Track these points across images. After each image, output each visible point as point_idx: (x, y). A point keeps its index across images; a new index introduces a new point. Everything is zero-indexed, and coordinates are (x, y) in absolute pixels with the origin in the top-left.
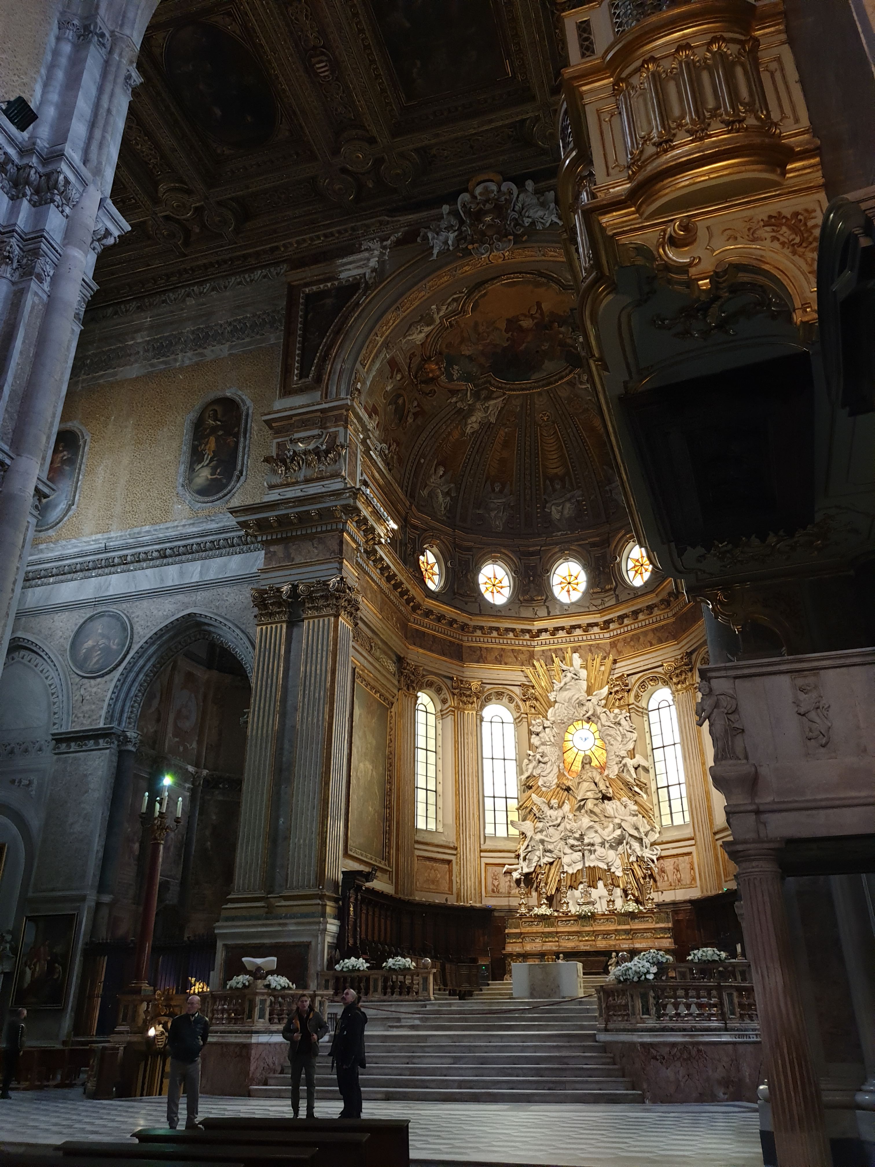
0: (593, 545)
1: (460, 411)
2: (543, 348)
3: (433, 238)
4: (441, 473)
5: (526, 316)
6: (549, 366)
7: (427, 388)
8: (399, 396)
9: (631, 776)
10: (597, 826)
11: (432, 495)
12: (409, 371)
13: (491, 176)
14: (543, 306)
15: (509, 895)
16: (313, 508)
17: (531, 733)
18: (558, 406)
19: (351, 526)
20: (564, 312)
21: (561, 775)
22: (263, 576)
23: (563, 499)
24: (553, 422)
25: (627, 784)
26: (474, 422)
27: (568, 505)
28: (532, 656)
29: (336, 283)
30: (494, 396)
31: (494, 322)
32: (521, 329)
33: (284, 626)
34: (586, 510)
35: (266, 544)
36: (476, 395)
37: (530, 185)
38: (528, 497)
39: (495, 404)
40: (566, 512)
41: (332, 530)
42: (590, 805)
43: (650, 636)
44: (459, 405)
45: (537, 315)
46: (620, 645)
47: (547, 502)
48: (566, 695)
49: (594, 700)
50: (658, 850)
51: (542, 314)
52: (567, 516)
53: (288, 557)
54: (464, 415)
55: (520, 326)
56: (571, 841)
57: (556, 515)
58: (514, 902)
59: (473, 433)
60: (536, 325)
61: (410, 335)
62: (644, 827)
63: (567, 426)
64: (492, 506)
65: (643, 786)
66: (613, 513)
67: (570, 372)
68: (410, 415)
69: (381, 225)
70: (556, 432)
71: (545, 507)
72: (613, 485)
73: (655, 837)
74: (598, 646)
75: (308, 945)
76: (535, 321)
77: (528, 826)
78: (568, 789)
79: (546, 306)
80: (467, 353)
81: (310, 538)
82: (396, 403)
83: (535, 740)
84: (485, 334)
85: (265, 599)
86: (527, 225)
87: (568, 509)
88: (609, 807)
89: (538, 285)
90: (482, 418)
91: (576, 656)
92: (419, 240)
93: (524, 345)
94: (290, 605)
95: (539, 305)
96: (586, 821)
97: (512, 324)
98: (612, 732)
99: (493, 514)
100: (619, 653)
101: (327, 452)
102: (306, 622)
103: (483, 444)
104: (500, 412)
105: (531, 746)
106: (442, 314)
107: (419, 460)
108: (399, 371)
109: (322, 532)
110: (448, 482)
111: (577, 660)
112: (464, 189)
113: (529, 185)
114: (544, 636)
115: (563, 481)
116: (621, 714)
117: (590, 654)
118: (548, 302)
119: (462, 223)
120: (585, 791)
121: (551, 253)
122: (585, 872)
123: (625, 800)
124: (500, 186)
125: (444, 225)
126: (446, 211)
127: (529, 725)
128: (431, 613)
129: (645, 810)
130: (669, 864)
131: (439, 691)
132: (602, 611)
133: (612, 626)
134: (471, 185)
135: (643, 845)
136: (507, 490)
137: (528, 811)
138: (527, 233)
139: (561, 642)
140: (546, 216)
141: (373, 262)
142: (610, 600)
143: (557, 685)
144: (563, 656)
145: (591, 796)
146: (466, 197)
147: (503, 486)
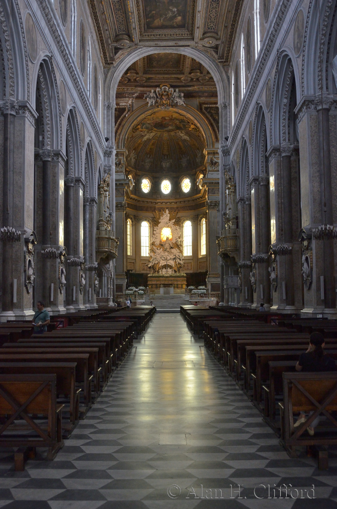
0: (174, 177)
1: (142, 136)
2: (170, 124)
3: (149, 100)
5: (167, 117)
6: (171, 128)
7: (135, 131)
9: (179, 243)
10: (169, 255)
11: (131, 159)
13: (167, 84)
15: (147, 270)
17: (153, 230)
18: (170, 137)
19: (126, 187)
20: (178, 119)
21: (161, 241)
23: (167, 162)
24: (168, 140)
25: (177, 245)
28: (155, 209)
29: (118, 107)
30: (153, 132)
31: (159, 117)
32: (165, 119)
34: (173, 166)
36: (148, 132)
38: (157, 160)
39: (152, 134)
41: (122, 188)
42: (168, 250)
43: (187, 208)
44: (142, 134)
47: (162, 161)
48: (164, 220)
49: (171, 222)
50: (184, 261)
52: (167, 167)
56: (162, 258)
57: (164, 166)
58: (148, 272)
62: (181, 255)
63: (172, 142)
64: (146, 161)
65: (181, 246)
66: (181, 169)
67: (176, 130)
69: (132, 89)
70: (168, 143)
71: (161, 163)
72: (182, 160)
73: (183, 258)
74: (173, 208)
75: (122, 285)
76: (170, 118)
77: (152, 254)
78: (162, 245)
80: (149, 123)
83: (155, 232)
84: (155, 119)
86: (175, 103)
87: (168, 165)
88: (173, 250)
90: (148, 137)
91: (167, 210)
92: (144, 98)
93: (165, 122)
95: (172, 116)
96: (166, 254)
97: (163, 118)
98: (175, 231)
99: (146, 164)
100: (179, 211)
104: (153, 136)
105: (153, 234)
109: (119, 188)
110: (135, 155)
111: (167, 211)
112: (158, 86)
113: (177, 90)
114: (159, 204)
115: (167, 156)
116: (178, 227)
117: (171, 210)
118: (175, 115)
119: (157, 97)
120: (167, 246)
121: (180, 111)
122: (165, 265)
123: (176, 249)
124: (169, 88)
125: (152, 96)
126: (152, 91)
127: (153, 228)
128: (132, 198)
129: (181, 252)
130: (186, 265)
131: (131, 219)
132: (176, 199)
133: (178, 203)
134: (161, 86)
135: (180, 260)
136: (151, 157)
137: (152, 250)
138: (175, 105)
139: (164, 205)
140: (181, 102)
141: (130, 102)
142: (178, 197)
143: (161, 218)
144: (164, 210)
145: (168, 247)
146: (159, 89)
147: (150, 156)
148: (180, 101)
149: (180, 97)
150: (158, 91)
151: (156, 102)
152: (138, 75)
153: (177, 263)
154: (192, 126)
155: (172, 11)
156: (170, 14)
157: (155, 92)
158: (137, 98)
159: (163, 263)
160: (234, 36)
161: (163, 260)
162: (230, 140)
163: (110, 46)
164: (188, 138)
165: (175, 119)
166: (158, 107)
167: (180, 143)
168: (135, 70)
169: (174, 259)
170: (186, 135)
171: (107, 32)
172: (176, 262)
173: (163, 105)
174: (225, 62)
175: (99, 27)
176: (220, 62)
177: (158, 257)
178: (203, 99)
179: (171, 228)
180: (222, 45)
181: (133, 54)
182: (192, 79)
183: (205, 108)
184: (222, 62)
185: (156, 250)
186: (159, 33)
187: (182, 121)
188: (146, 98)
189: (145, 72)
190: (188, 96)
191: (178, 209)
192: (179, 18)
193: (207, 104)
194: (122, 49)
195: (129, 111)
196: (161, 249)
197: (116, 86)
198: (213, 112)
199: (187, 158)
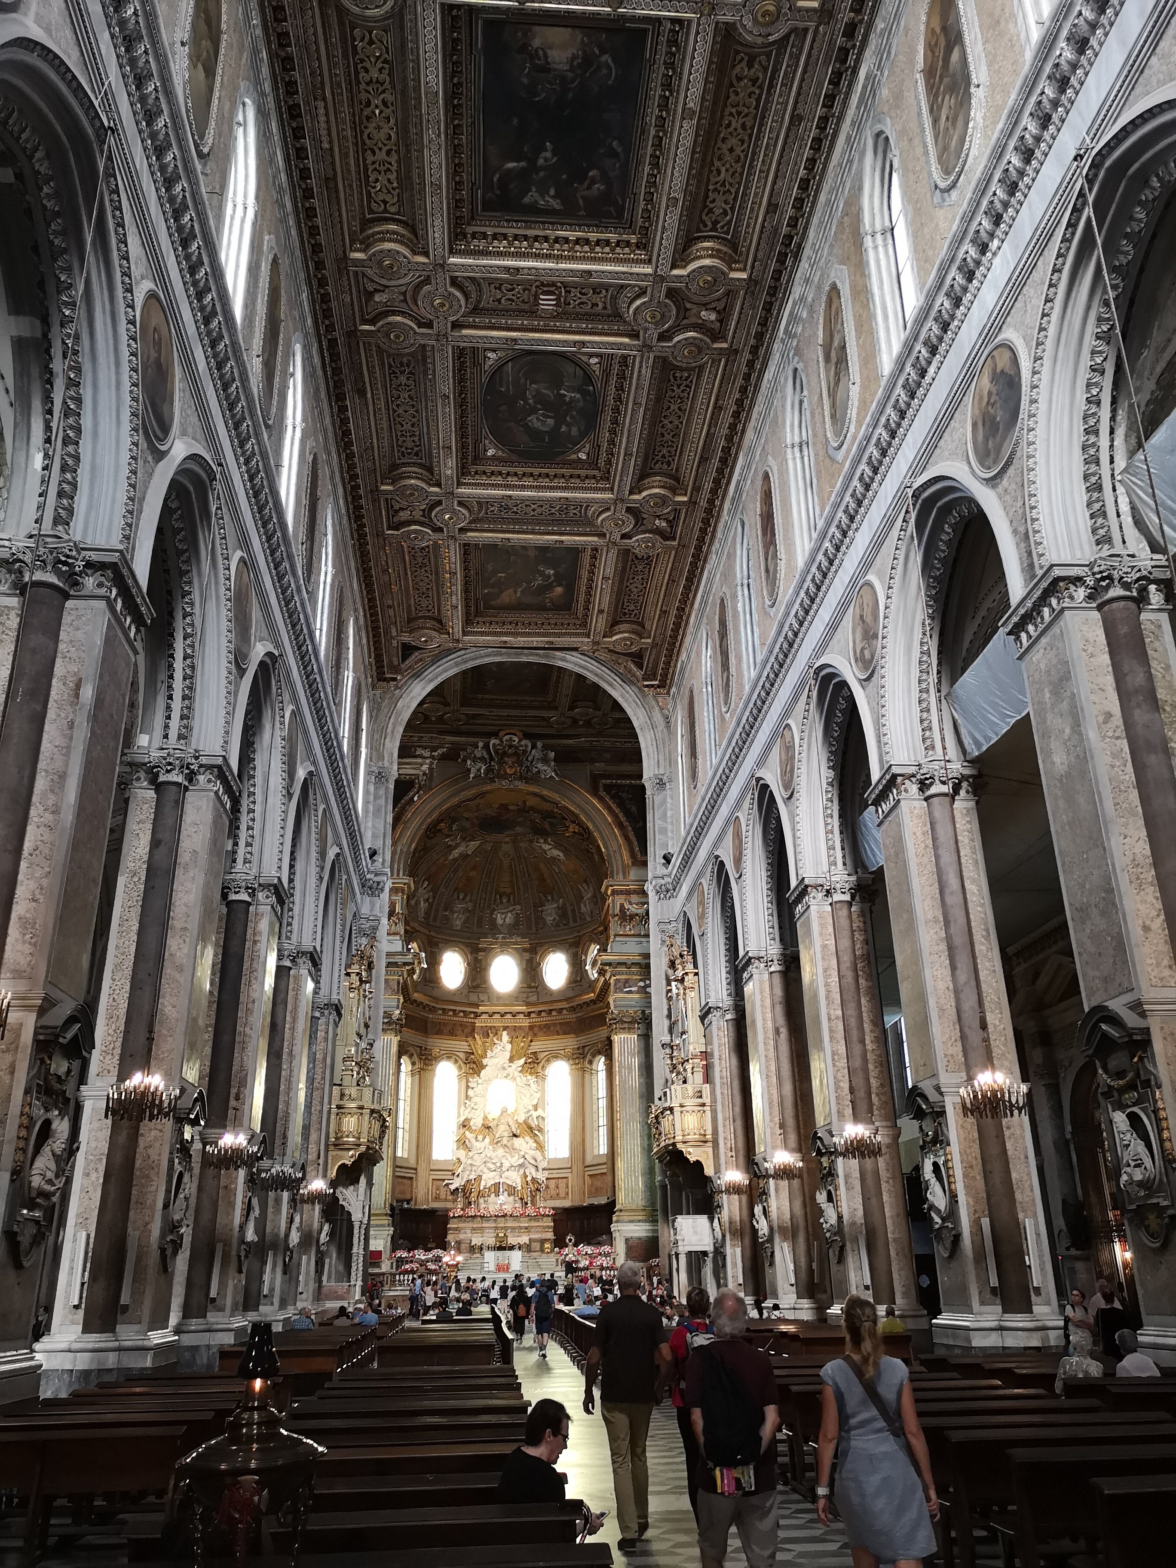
0: (526, 948)
2: (518, 820)
3: (471, 765)
4: (426, 886)
5: (513, 804)
6: (519, 830)
7: (433, 835)
9: (534, 1123)
10: (508, 1155)
11: (417, 902)
13: (516, 731)
14: (527, 803)
15: (446, 1200)
17: (468, 1087)
18: (517, 851)
21: (485, 1118)
23: (507, 910)
24: (511, 859)
25: (531, 1128)
26: (456, 853)
27: (509, 915)
28: (473, 1030)
30: (475, 839)
32: (508, 809)
34: (522, 922)
36: (464, 839)
38: (482, 905)
39: (474, 845)
40: (507, 920)
42: (505, 1141)
43: (558, 1028)
44: (451, 843)
45: (521, 805)
46: (536, 1029)
47: (495, 910)
48: (495, 1061)
49: (514, 1066)
50: (546, 1174)
51: (525, 805)
52: (509, 923)
54: (450, 848)
56: (490, 1165)
57: (500, 921)
58: (449, 1205)
59: (453, 860)
60: (519, 809)
62: (539, 1157)
63: (520, 863)
64: (456, 909)
65: (540, 1130)
66: (541, 930)
67: (532, 835)
69: (431, 738)
70: (511, 865)
71: (493, 914)
72: (544, 908)
73: (545, 1164)
74: (520, 1027)
76: (519, 807)
77: (462, 1154)
78: (489, 1128)
80: (467, 817)
83: (471, 1093)
86: (535, 773)
87: (509, 919)
88: (518, 1143)
90: (462, 851)
91: (505, 1033)
93: (506, 816)
95: (524, 802)
96: (500, 1152)
97: (504, 807)
98: (524, 1091)
99: (456, 916)
100: (535, 1035)
103: (458, 867)
104: (476, 849)
105: (467, 1097)
110: (429, 892)
111: (505, 1036)
112: (495, 735)
113: (539, 744)
114: (484, 1016)
115: (509, 897)
116: (532, 1079)
117: (514, 1031)
118: (532, 802)
119: (492, 759)
120: (502, 1131)
121: (545, 792)
122: (497, 1185)
123: (528, 1138)
124: (520, 740)
125: (478, 755)
126: (481, 744)
127: (467, 1081)
128: (415, 1001)
129: (540, 1147)
130: (552, 1183)
131: (411, 1056)
132: (528, 1004)
133: (532, 1015)
134: (501, 734)
135: (537, 1170)
136: (468, 899)
137: (462, 1143)
138: (534, 779)
139: (496, 1022)
140: (548, 771)
141: (425, 767)
142: (534, 999)
143: (489, 1053)
144: (496, 1032)
145: (506, 1134)
146: (497, 742)
147: (466, 896)
148: (545, 768)
149: (545, 760)
150: (494, 745)
151: (489, 770)
152: (447, 708)
153: (529, 1179)
154: (573, 828)
155: (542, 574)
156: (539, 581)
157: (486, 747)
158: (443, 758)
159: (489, 1179)
160: (681, 633)
161: (489, 1169)
162: (676, 861)
163: (395, 643)
164: (561, 855)
165: (532, 808)
166: (492, 780)
167: (542, 866)
168: (443, 697)
169: (521, 1166)
170: (556, 848)
171: (391, 611)
172: (526, 1177)
173: (505, 776)
174: (659, 686)
175: (371, 600)
176: (647, 686)
177: (478, 1160)
178: (600, 767)
179: (514, 1079)
180: (654, 652)
181: (445, 660)
182: (575, 721)
183: (605, 785)
184: (652, 686)
185: (473, 1141)
186: (510, 619)
187: (547, 815)
188: (464, 761)
189: (465, 702)
190: (565, 758)
191: (534, 1031)
192: (559, 590)
193: (609, 777)
194: (418, 649)
195: (420, 788)
196: (487, 1140)
197: (401, 730)
198: (624, 795)
199: (557, 902)
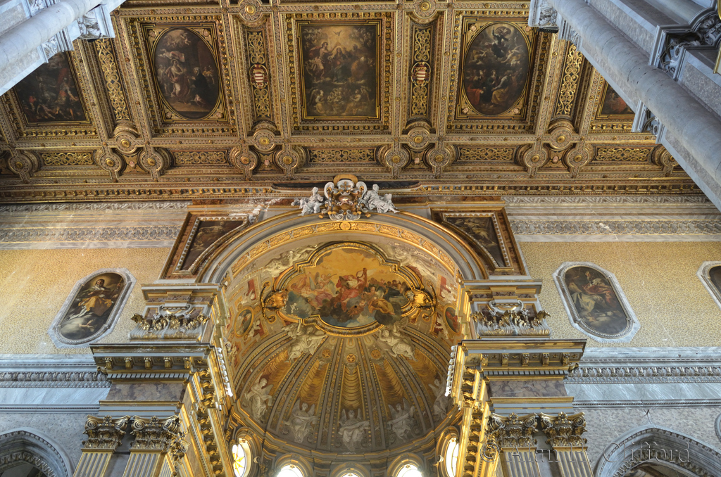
0: (375, 466)
1: (289, 339)
2: (360, 304)
3: (303, 204)
4: (264, 385)
5: (353, 277)
6: (362, 320)
7: (269, 313)
8: (248, 312)
11: (252, 399)
12: (261, 295)
13: (350, 176)
14: (368, 272)
16: (167, 356)
18: (362, 352)
19: (196, 379)
20: (382, 280)
22: (102, 408)
23: (354, 427)
24: (357, 364)
26: (297, 351)
27: (357, 432)
29: (225, 218)
30: (317, 333)
31: (330, 277)
32: (348, 287)
33: (110, 455)
34: (371, 438)
35: (113, 381)
36: (304, 329)
37: (375, 187)
38: (327, 420)
40: (355, 437)
41: (178, 379)
44: (290, 334)
45: (362, 279)
47: (340, 426)
51: (365, 279)
52: (355, 441)
53: (132, 395)
54: (290, 342)
55: (348, 284)
57: (346, 439)
59: (295, 359)
60: (360, 286)
61: (269, 267)
63: (366, 369)
64: (298, 421)
66: (392, 443)
67: (377, 327)
68: (252, 330)
69: (267, 192)
70: (357, 372)
71: (338, 430)
72: (394, 421)
76: (360, 283)
79: (369, 273)
80: (305, 295)
81: (156, 381)
82: (245, 316)
84: (322, 284)
85: (97, 428)
86: (371, 209)
87: (357, 435)
89: (368, 255)
90: (304, 349)
92: (292, 204)
93: (348, 299)
94: (121, 437)
95: (365, 270)
97: (343, 281)
99: (297, 428)
101: (189, 320)
102: (132, 455)
103: (301, 370)
104: (318, 348)
106: (295, 259)
107: (249, 370)
108: (254, 292)
109: (169, 379)
112: (329, 181)
121: (383, 230)
124: (355, 184)
136: (311, 411)
138: (367, 214)
141: (256, 211)
146: (331, 186)
147: (309, 407)
150: (328, 189)
154: (418, 299)
158: (276, 204)
166: (325, 215)
178: (441, 205)
183: (449, 218)
190: (404, 200)
199: (408, 411)
